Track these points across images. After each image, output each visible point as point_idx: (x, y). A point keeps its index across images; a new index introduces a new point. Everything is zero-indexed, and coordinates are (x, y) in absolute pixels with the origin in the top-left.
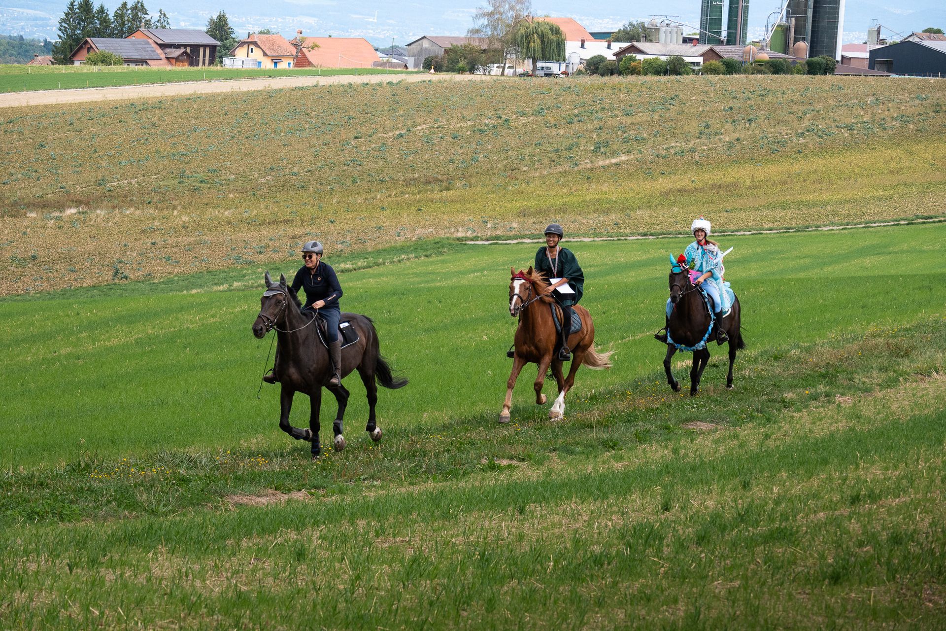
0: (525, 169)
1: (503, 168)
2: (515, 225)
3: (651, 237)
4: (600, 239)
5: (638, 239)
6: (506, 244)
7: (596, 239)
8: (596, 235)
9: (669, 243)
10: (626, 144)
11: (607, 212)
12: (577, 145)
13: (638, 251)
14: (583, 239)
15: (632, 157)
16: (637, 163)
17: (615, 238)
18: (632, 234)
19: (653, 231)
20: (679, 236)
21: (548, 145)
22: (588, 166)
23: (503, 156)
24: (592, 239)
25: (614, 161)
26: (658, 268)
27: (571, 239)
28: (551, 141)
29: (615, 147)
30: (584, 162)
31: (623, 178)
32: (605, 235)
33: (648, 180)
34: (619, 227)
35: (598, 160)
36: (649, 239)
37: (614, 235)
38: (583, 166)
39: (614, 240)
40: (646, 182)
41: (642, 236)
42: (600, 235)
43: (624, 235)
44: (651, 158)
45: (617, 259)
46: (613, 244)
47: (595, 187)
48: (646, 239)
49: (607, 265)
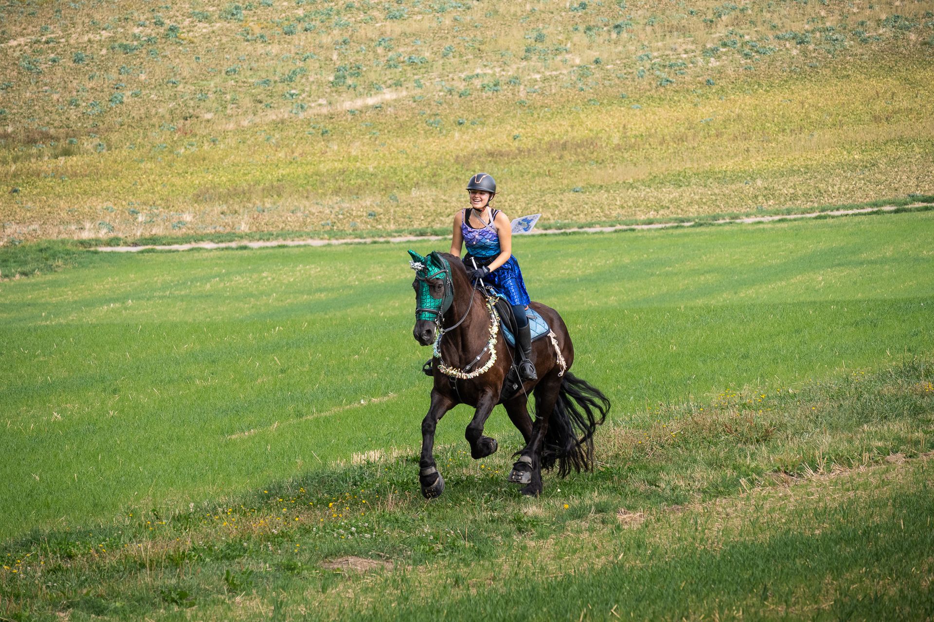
0: (209, 116)
1: (167, 116)
2: (187, 217)
4: (341, 241)
6: (170, 251)
7: (334, 242)
8: (333, 234)
10: (393, 70)
11: (357, 192)
12: (304, 72)
14: (310, 242)
15: (404, 93)
16: (414, 105)
17: (369, 240)
18: (400, 232)
19: (437, 226)
21: (249, 73)
22: (325, 111)
23: (168, 93)
24: (326, 242)
25: (371, 101)
27: (289, 243)
28: (255, 65)
29: (372, 76)
30: (316, 103)
31: (389, 132)
32: (350, 234)
33: (433, 135)
34: (377, 220)
35: (342, 99)
36: (429, 241)
37: (367, 233)
38: (315, 111)
39: (365, 243)
40: (431, 139)
41: (417, 235)
42: (341, 234)
43: (384, 235)
44: (439, 95)
45: (370, 276)
46: (363, 251)
47: (336, 148)
48: (425, 241)
49: (351, 287)
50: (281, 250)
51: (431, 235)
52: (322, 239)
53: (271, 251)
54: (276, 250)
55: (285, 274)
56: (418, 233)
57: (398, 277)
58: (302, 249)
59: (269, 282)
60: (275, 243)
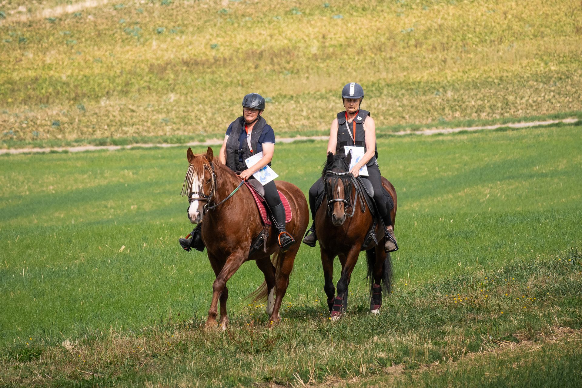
3: (113, 147)
4: (21, 151)
5: (87, 151)
7: (13, 151)
9: (143, 157)
11: (46, 101)
13: (83, 172)
16: (114, 13)
17: (48, 150)
19: (117, 136)
20: (164, 145)
22: (24, 18)
24: (5, 151)
25: (71, 9)
26: (110, 204)
30: (15, 11)
31: (86, 40)
32: (30, 143)
33: (131, 43)
34: (61, 130)
35: (42, 6)
36: (107, 150)
37: (46, 143)
38: (15, 19)
39: (44, 153)
40: (128, 48)
41: (97, 145)
42: (20, 143)
43: (63, 144)
44: (140, 4)
45: (42, 186)
46: (41, 160)
47: (31, 56)
48: (103, 151)
49: (20, 197)
51: (111, 144)
56: (98, 142)
57: (69, 188)
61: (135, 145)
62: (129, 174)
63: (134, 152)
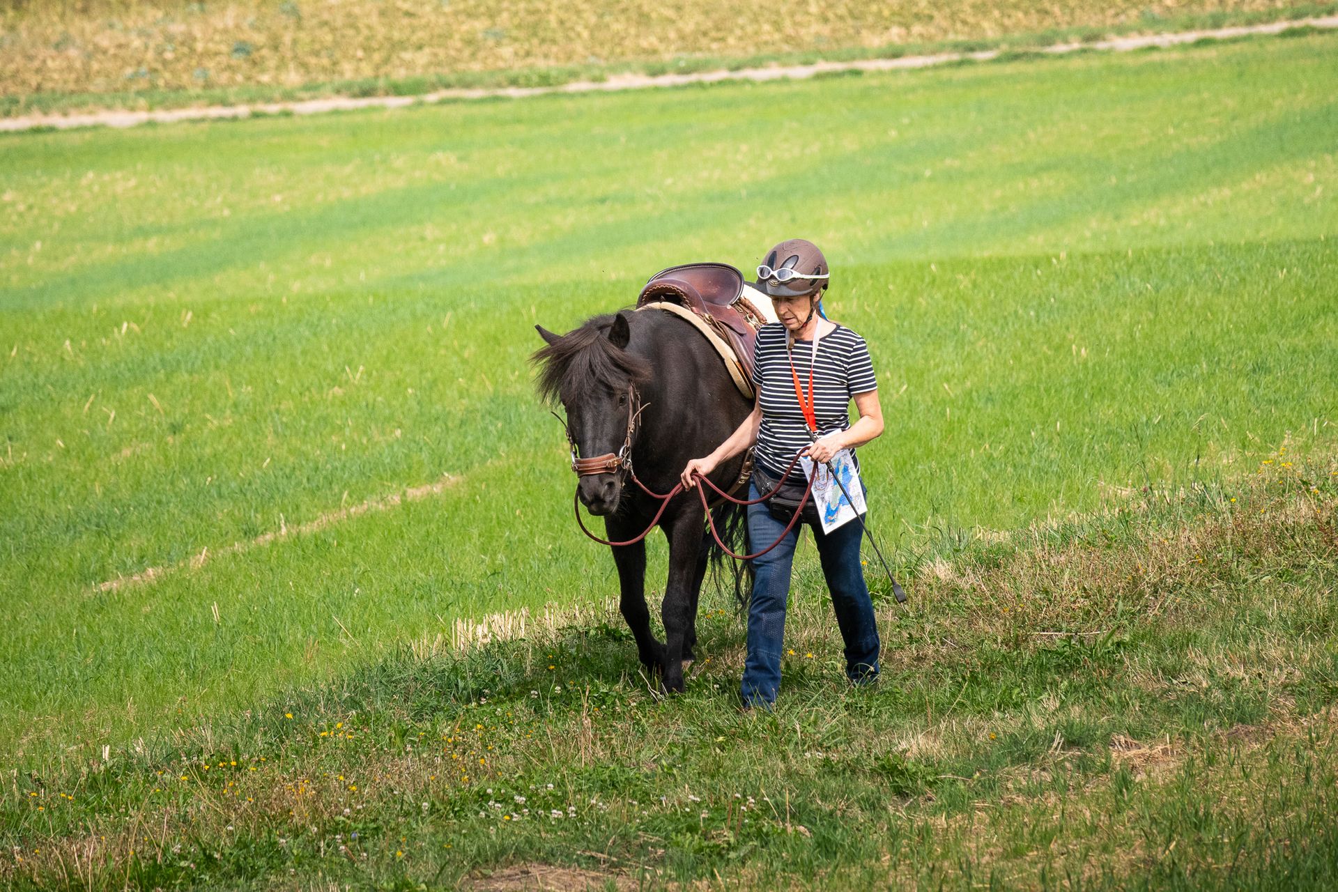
3: (394, 102)
4: (180, 114)
5: (336, 112)
7: (160, 115)
8: (156, 97)
9: (469, 122)
13: (340, 160)
14: (104, 117)
17: (243, 110)
18: (312, 89)
19: (400, 75)
20: (512, 92)
24: (143, 116)
26: (430, 232)
27: (56, 120)
32: (198, 97)
34: (255, 62)
36: (383, 108)
39: (235, 119)
41: (355, 96)
42: (175, 96)
43: (277, 95)
45: (256, 196)
46: (233, 136)
48: (373, 109)
49: (214, 223)
50: (40, 138)
51: (387, 94)
52: (132, 109)
53: (16, 141)
54: (29, 140)
55: (56, 194)
56: (355, 89)
57: (320, 197)
58: (88, 136)
59: (21, 215)
60: (23, 122)
61: (444, 94)
62: (448, 159)
63: (445, 110)
